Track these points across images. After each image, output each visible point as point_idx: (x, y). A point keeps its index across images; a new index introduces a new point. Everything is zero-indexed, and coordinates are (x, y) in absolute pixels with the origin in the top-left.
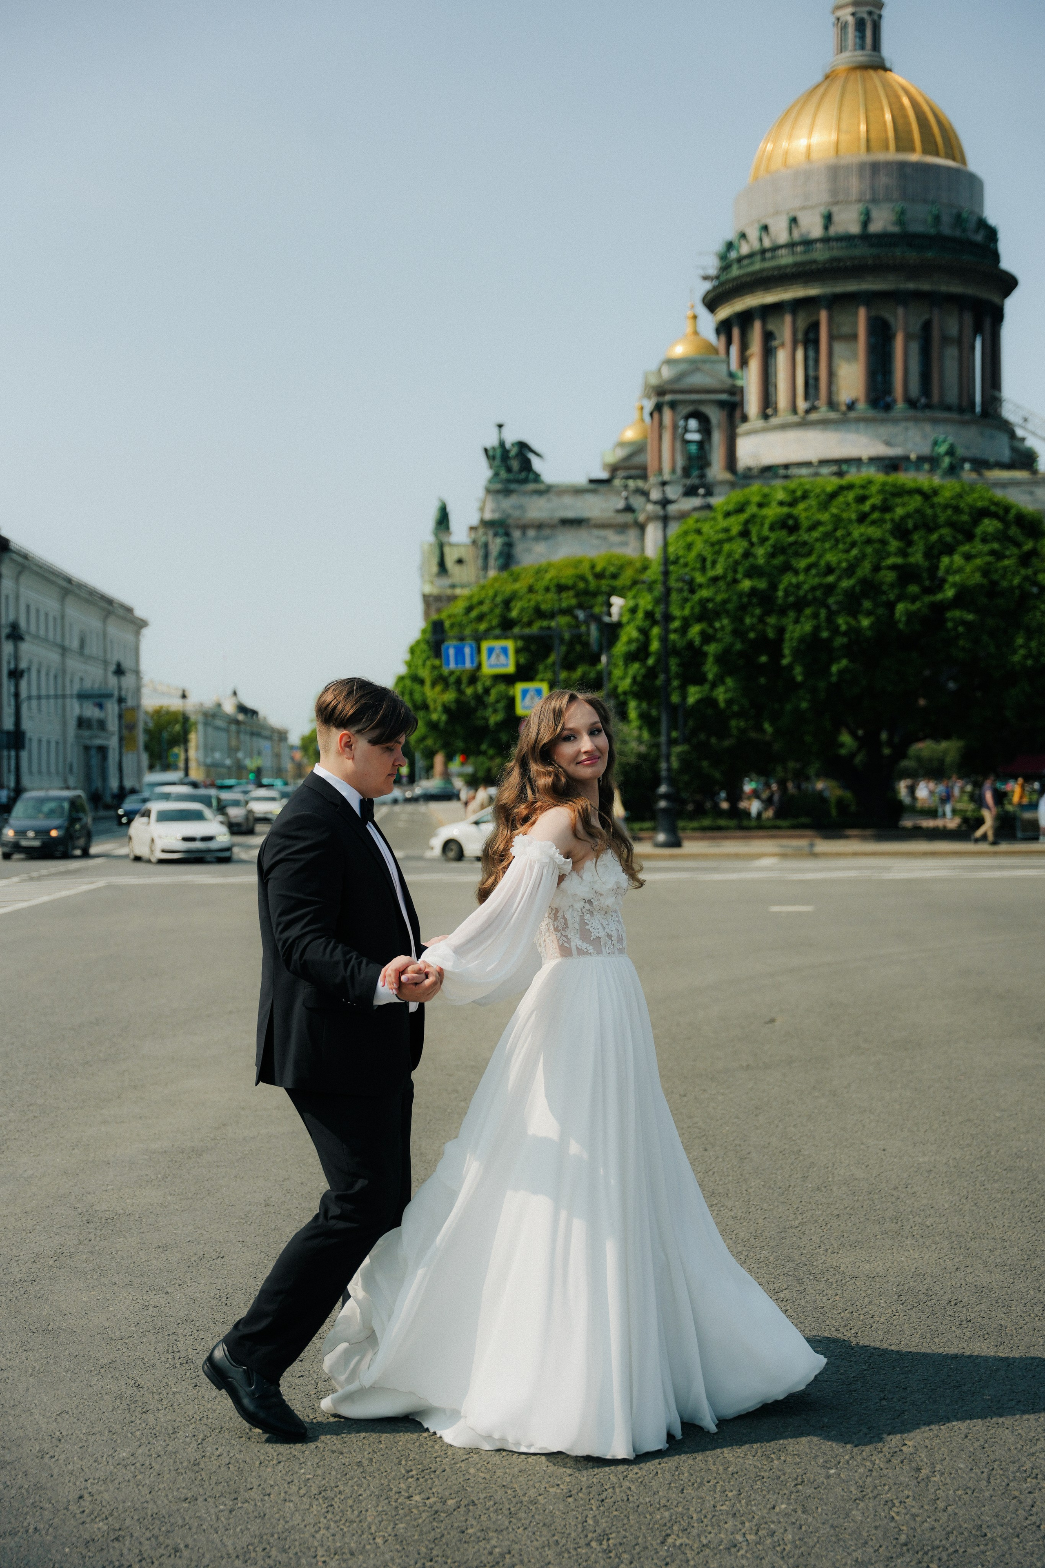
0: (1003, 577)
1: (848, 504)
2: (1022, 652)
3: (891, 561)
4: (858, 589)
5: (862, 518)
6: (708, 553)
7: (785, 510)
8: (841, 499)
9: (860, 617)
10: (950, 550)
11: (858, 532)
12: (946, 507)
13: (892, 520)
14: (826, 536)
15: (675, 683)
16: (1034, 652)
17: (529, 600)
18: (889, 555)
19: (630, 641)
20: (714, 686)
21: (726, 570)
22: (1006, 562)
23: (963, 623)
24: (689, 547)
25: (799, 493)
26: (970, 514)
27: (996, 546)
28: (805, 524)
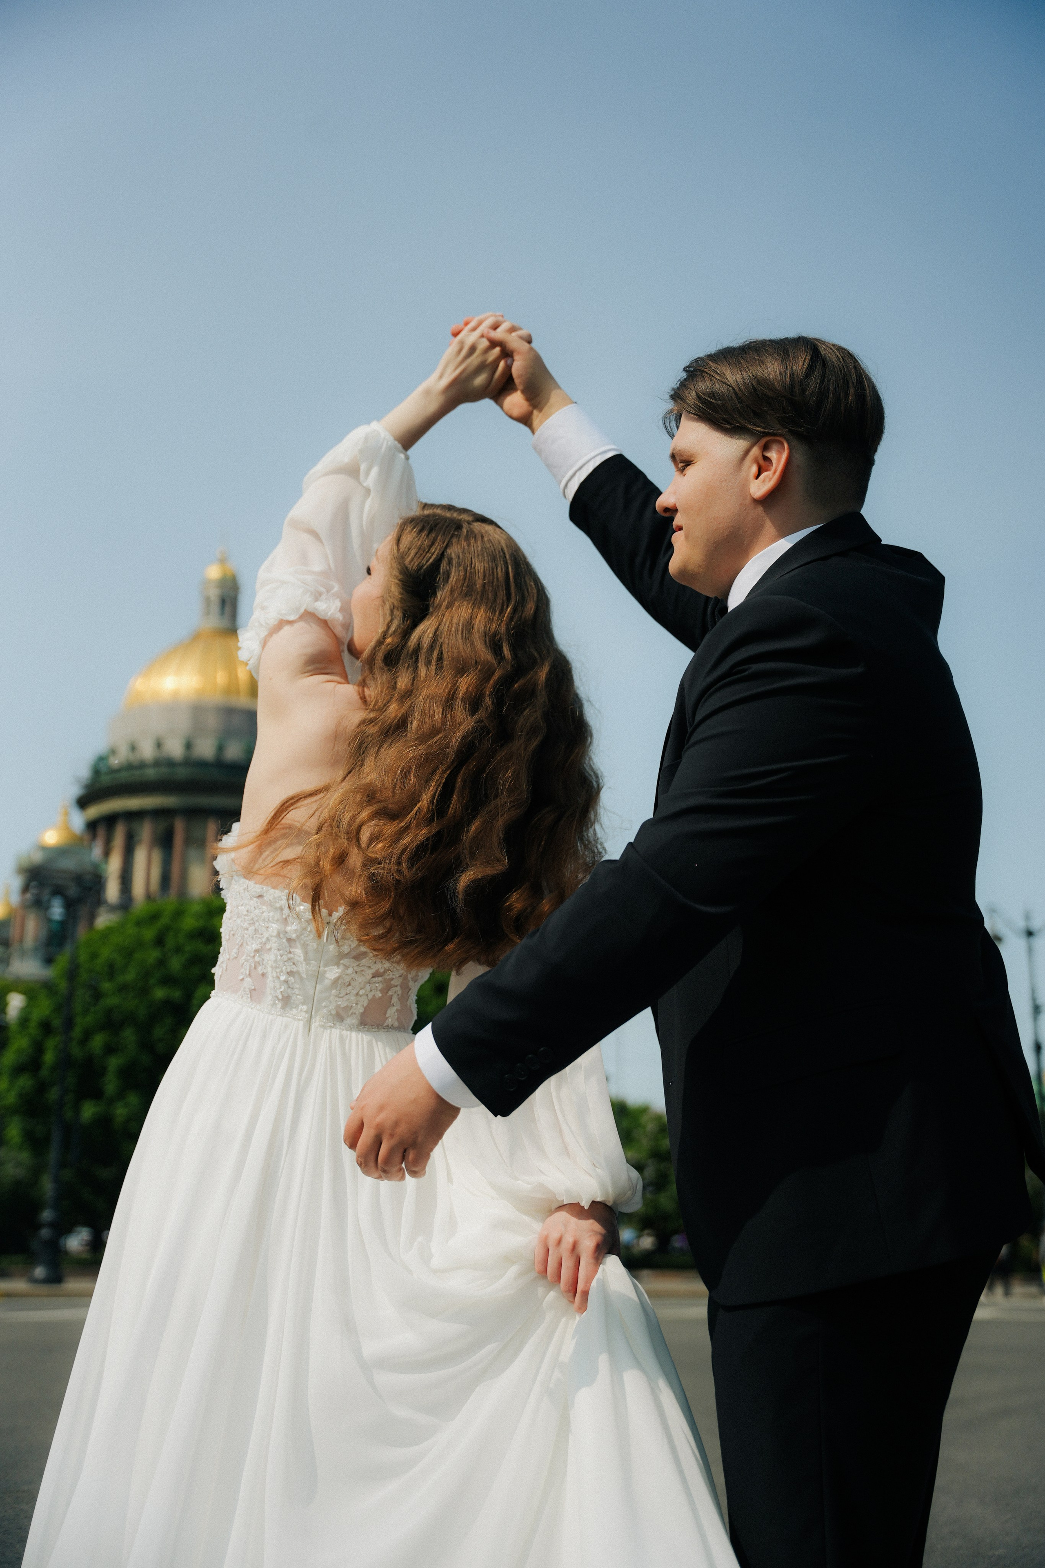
6: (117, 959)
15: (70, 1097)
19: (18, 1052)
20: (111, 1102)
21: (137, 976)
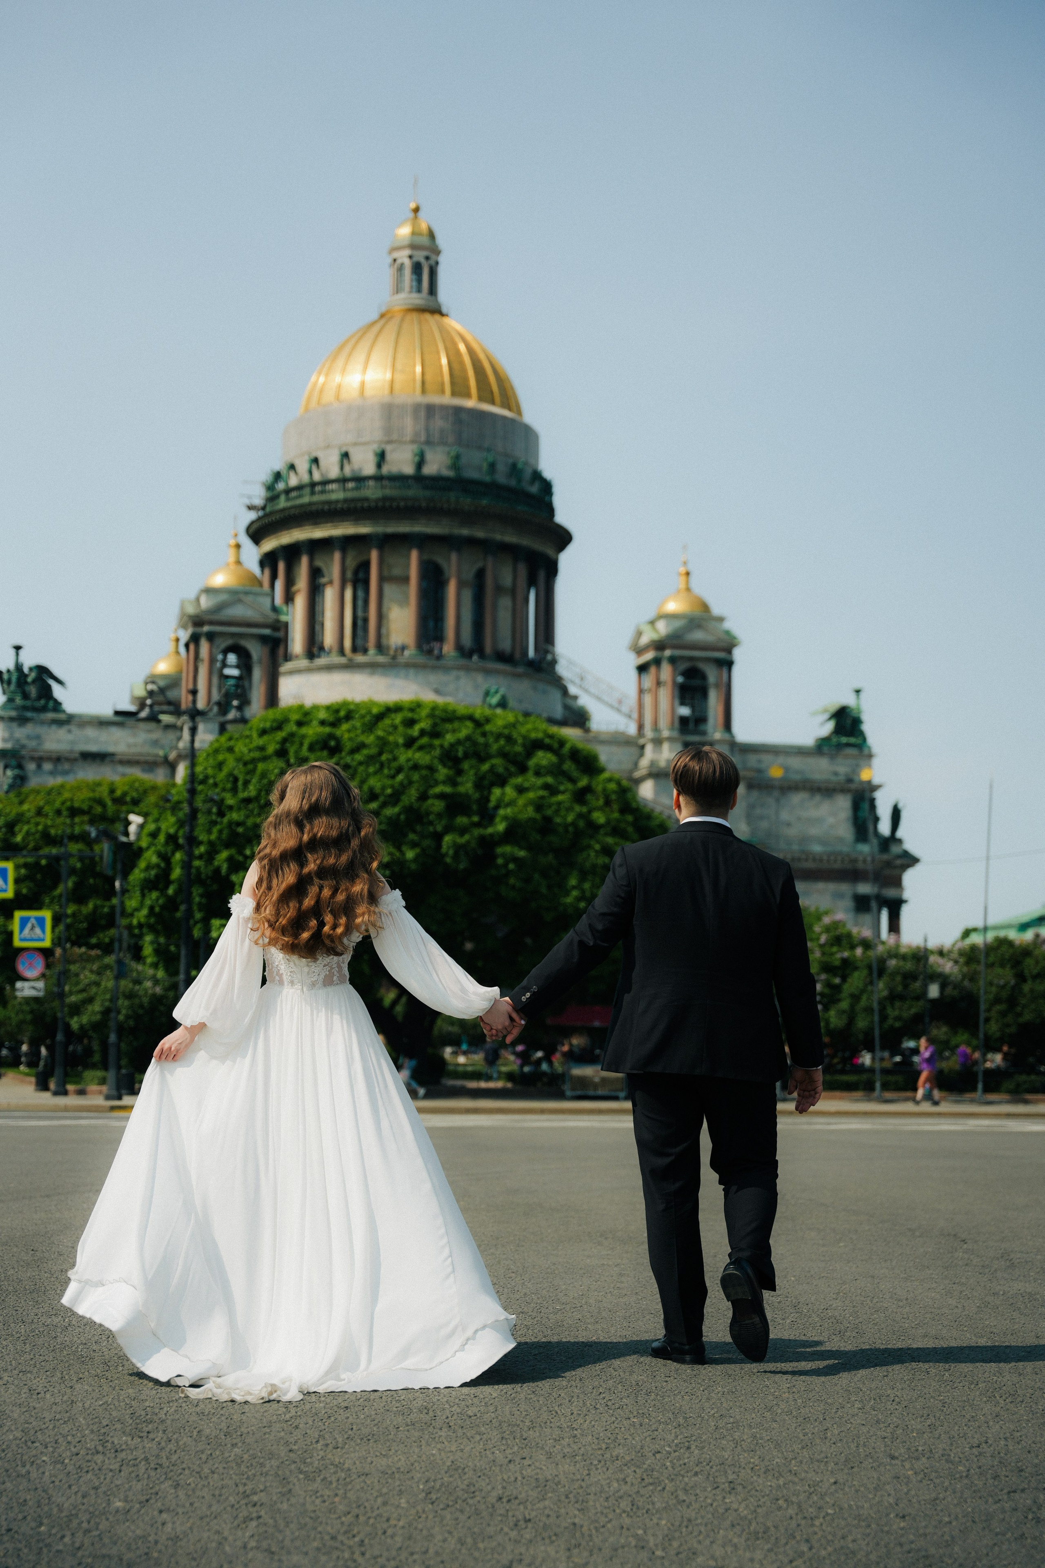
0: (557, 811)
1: (395, 727)
2: (575, 893)
3: (438, 789)
4: (402, 817)
5: (410, 743)
6: (240, 772)
7: (327, 730)
8: (387, 721)
9: (404, 848)
10: (502, 782)
11: (404, 756)
12: (499, 736)
13: (442, 746)
14: (371, 759)
15: (198, 915)
16: (588, 894)
17: (37, 824)
18: (437, 783)
19: (148, 868)
21: (260, 791)
22: (560, 797)
23: (515, 859)
24: (220, 766)
25: (342, 713)
26: (524, 745)
27: (549, 780)
28: (348, 746)
